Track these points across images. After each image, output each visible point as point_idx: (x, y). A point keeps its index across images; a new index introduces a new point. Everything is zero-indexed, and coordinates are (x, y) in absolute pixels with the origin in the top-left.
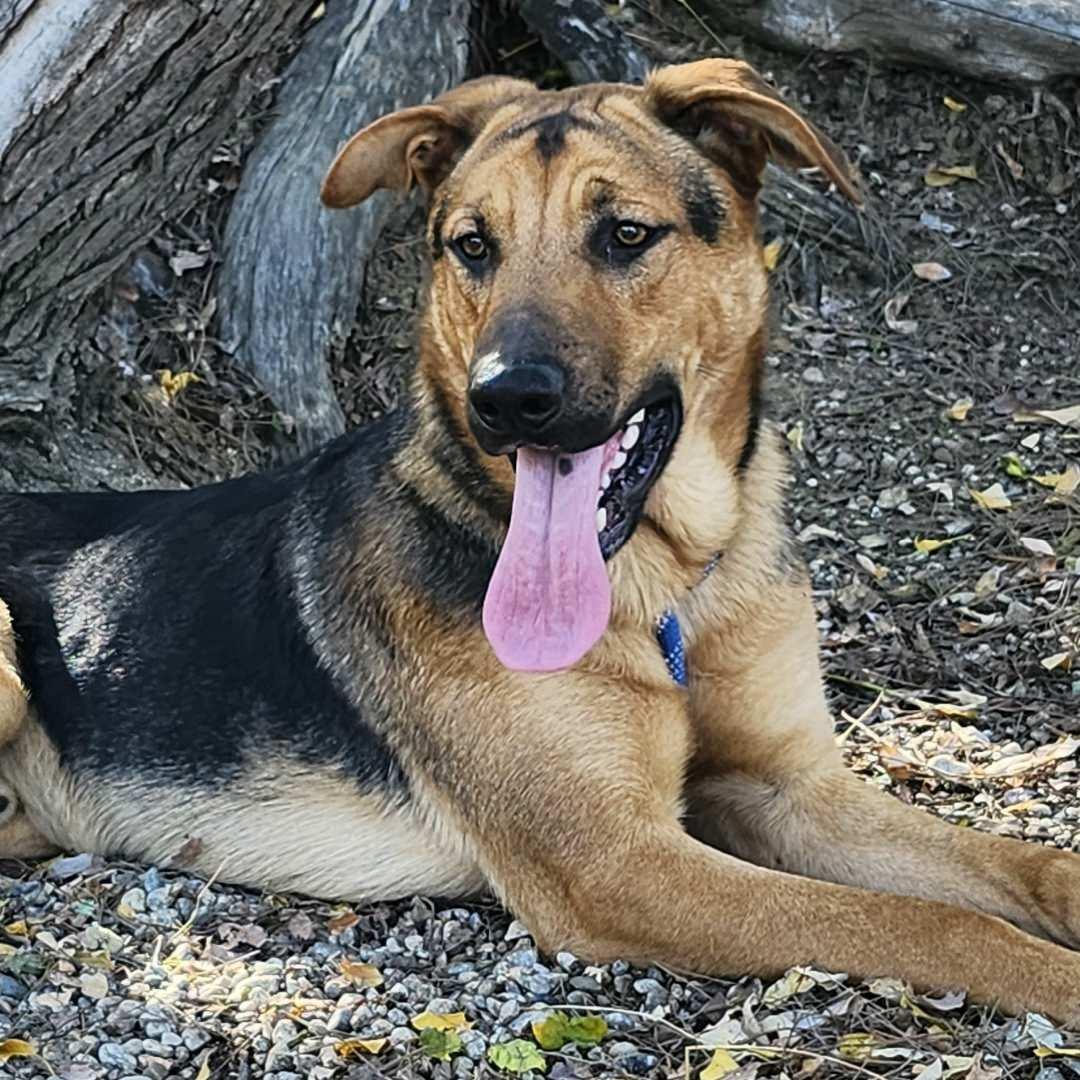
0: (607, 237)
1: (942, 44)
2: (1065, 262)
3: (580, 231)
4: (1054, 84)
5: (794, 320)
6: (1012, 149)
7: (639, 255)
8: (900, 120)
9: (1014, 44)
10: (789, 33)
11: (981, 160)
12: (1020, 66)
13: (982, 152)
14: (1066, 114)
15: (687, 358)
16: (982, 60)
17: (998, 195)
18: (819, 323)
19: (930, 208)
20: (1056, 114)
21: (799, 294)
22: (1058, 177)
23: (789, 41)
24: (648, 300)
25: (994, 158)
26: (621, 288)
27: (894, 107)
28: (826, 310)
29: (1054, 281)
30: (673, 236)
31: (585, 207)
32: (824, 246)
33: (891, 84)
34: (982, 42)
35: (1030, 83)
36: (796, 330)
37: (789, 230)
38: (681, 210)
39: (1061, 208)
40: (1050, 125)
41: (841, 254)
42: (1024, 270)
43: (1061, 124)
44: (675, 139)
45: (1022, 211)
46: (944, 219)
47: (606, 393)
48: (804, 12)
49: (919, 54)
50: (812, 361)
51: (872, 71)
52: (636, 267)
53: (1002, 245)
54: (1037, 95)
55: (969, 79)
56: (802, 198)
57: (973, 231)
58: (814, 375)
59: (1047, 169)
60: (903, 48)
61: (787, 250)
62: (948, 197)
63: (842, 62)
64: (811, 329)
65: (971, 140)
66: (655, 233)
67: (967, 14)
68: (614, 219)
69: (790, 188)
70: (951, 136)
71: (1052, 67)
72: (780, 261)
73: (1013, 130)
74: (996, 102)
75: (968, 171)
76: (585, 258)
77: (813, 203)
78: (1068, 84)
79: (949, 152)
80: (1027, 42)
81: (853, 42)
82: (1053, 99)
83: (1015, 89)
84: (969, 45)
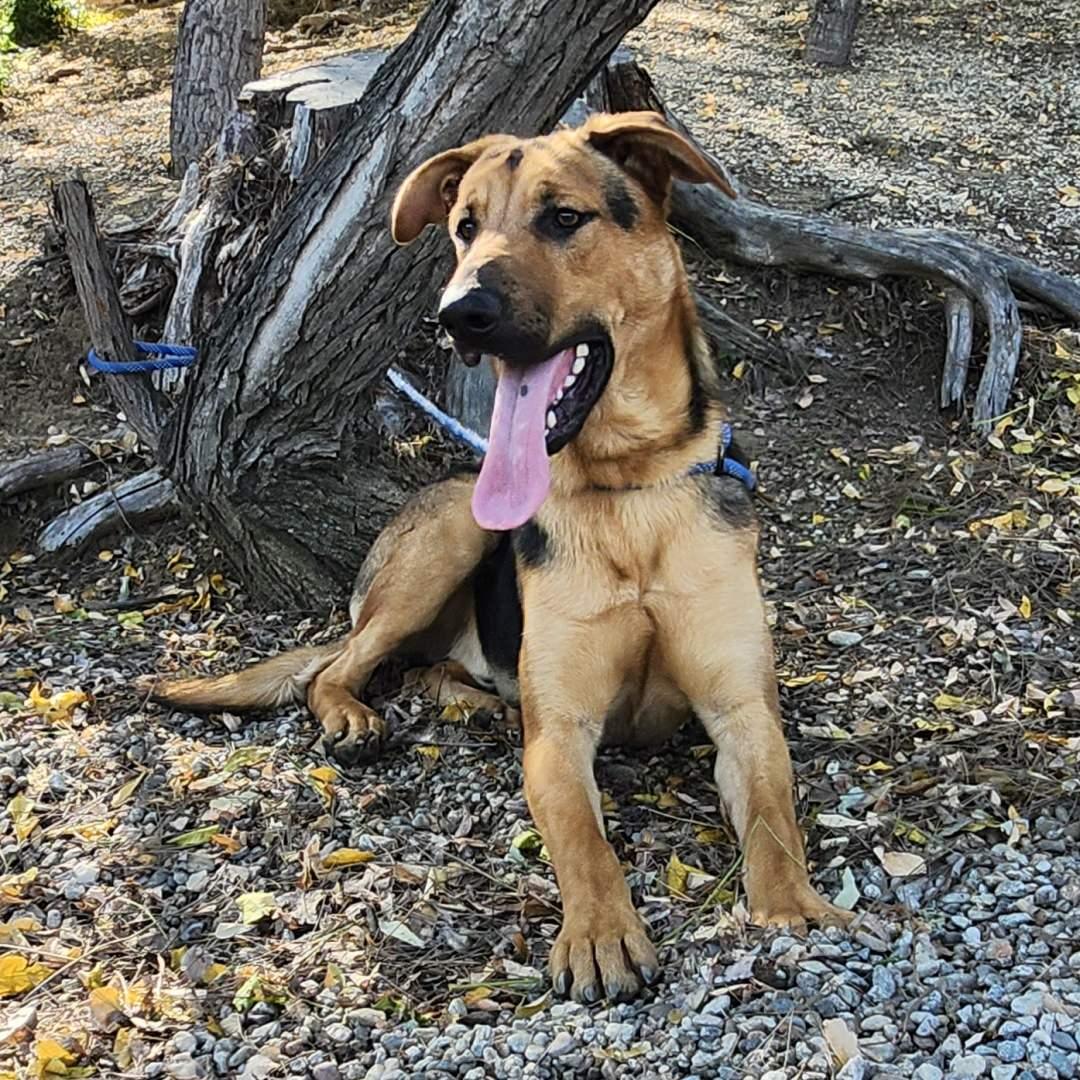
0: (550, 220)
1: (825, 259)
2: (888, 373)
3: (530, 215)
4: (881, 280)
5: (750, 403)
6: (862, 314)
7: (572, 233)
8: (805, 300)
9: (862, 259)
10: (749, 256)
11: (846, 320)
12: (864, 270)
13: (847, 316)
14: (888, 295)
15: (614, 314)
16: (845, 267)
17: (856, 339)
18: (763, 405)
19: (820, 345)
20: (884, 295)
21: (753, 390)
22: (884, 327)
23: (747, 261)
24: (581, 266)
25: (852, 320)
26: (559, 254)
27: (802, 294)
28: (767, 399)
29: (883, 382)
30: (597, 220)
31: (535, 200)
32: (766, 366)
33: (800, 282)
34: (845, 259)
35: (871, 279)
36: (751, 409)
37: (748, 358)
38: (603, 203)
39: (887, 344)
40: (882, 301)
41: (775, 370)
42: (868, 376)
43: (886, 300)
44: (602, 158)
45: (867, 346)
46: (828, 351)
48: (757, 246)
49: (814, 265)
50: (759, 425)
51: (791, 276)
52: (571, 241)
53: (856, 364)
54: (873, 286)
55: (839, 278)
56: (754, 340)
57: (842, 356)
58: (759, 432)
59: (879, 324)
60: (805, 262)
61: (746, 368)
62: (829, 340)
63: (776, 269)
64: (758, 408)
65: (841, 310)
66: (584, 217)
67: (837, 243)
68: (555, 208)
69: (748, 335)
70: (830, 308)
71: (883, 272)
72: (744, 372)
73: (861, 304)
74: (853, 290)
75: (839, 326)
76: (532, 232)
77: (759, 343)
78: (889, 279)
79: (830, 317)
81: (780, 260)
82: (882, 288)
83: (862, 282)
84: (839, 260)
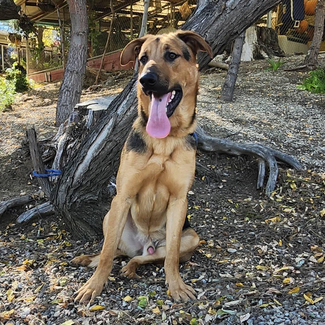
0: (167, 56)
1: (226, 150)
2: (243, 179)
3: (163, 54)
4: (241, 156)
5: (206, 187)
6: (236, 164)
7: (174, 60)
8: (221, 160)
9: (236, 150)
10: (206, 149)
11: (232, 166)
12: (236, 153)
13: (232, 165)
14: (243, 160)
15: (183, 84)
16: (232, 152)
17: (234, 171)
18: (210, 187)
19: (225, 172)
20: (242, 160)
21: (207, 184)
22: (242, 168)
24: (176, 69)
25: (233, 166)
26: (170, 66)
27: (220, 159)
28: (211, 186)
29: (242, 182)
30: (180, 57)
31: (164, 49)
32: (210, 177)
33: (220, 156)
34: (232, 150)
35: (238, 155)
36: (207, 188)
37: (206, 175)
38: (182, 53)
39: (242, 172)
40: (241, 161)
41: (213, 178)
42: (238, 180)
43: (242, 161)
44: (181, 41)
45: (237, 173)
46: (227, 174)
47: (166, 83)
48: (208, 146)
49: (223, 152)
50: (209, 193)
51: (217, 154)
52: (173, 62)
53: (234, 177)
54: (239, 157)
55: (230, 155)
56: (207, 171)
57: (231, 175)
58: (209, 195)
59: (240, 167)
60: (221, 151)
61: (205, 178)
62: (227, 171)
63: (214, 153)
64: (209, 188)
65: (230, 163)
66: (177, 56)
67: (229, 146)
68: (169, 52)
69: (206, 169)
70: (228, 162)
71: (241, 153)
72: (205, 179)
73: (236, 162)
74: (233, 158)
75: (230, 167)
76: (163, 59)
77: (209, 171)
78: (243, 156)
79: (227, 165)
80: (238, 150)
81: (214, 150)
82: (241, 158)
83: (236, 156)
84: (230, 150)
